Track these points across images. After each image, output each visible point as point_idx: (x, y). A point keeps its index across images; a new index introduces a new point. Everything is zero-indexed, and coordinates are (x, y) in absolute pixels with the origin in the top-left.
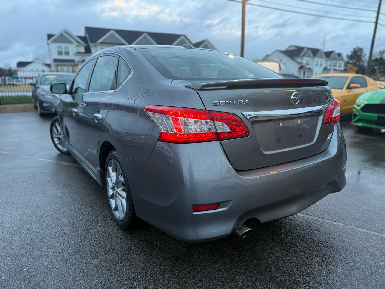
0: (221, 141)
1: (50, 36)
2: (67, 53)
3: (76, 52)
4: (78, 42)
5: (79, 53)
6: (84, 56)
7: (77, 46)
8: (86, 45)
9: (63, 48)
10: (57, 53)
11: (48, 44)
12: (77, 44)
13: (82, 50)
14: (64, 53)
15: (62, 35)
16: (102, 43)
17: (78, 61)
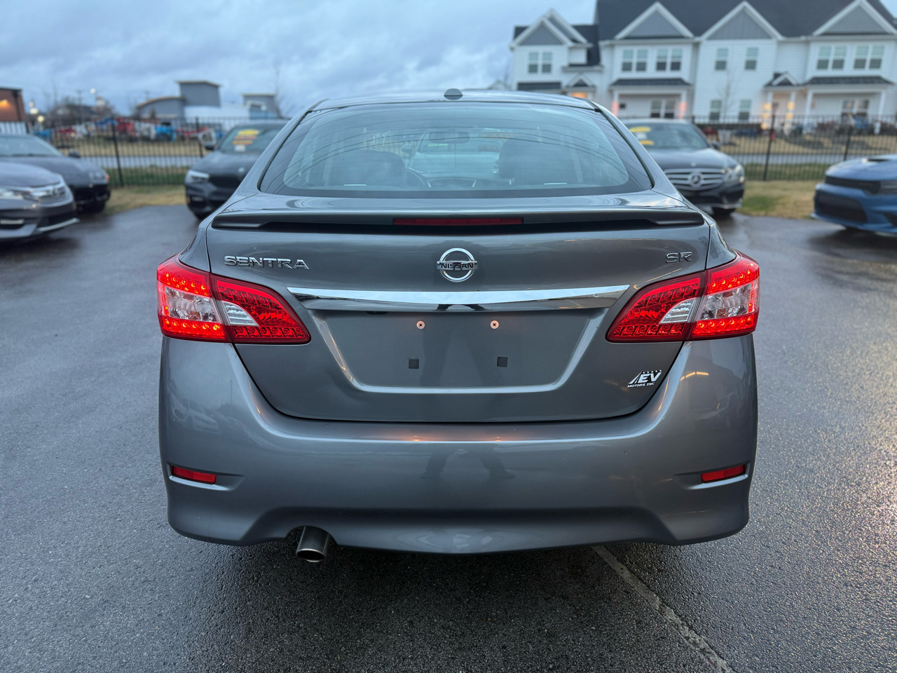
0: (236, 345)
1: (519, 31)
2: (547, 68)
3: (565, 63)
4: (574, 41)
5: (572, 65)
6: (581, 73)
7: (571, 49)
8: (590, 45)
9: (540, 57)
10: (526, 68)
11: (512, 49)
12: (570, 44)
13: (581, 57)
14: (540, 68)
15: (542, 27)
16: (627, 38)
17: (568, 87)
